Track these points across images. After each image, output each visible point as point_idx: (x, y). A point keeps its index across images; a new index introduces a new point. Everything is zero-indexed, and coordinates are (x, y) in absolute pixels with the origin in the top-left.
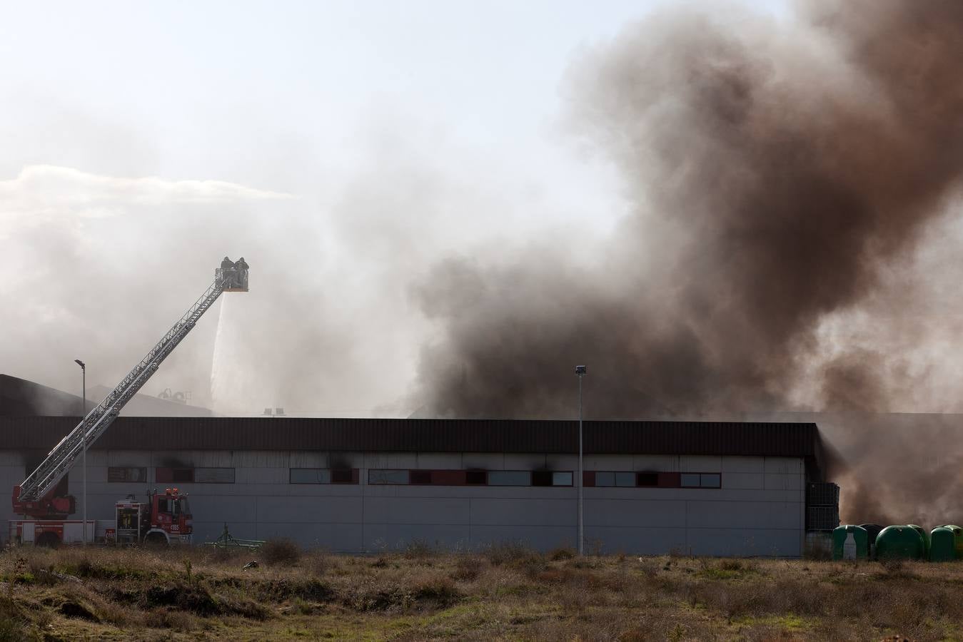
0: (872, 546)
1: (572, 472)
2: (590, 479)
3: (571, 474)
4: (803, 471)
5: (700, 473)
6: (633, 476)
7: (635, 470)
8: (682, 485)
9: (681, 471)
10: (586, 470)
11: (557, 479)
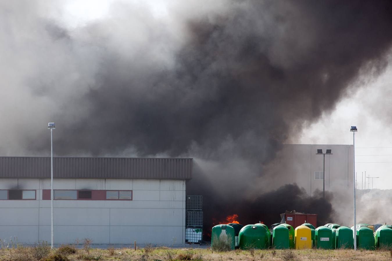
0: (236, 237)
1: (35, 190)
2: (46, 195)
3: (35, 191)
4: (185, 189)
5: (119, 191)
6: (76, 193)
7: (77, 189)
8: (107, 198)
9: (107, 189)
10: (45, 189)
11: (25, 195)
